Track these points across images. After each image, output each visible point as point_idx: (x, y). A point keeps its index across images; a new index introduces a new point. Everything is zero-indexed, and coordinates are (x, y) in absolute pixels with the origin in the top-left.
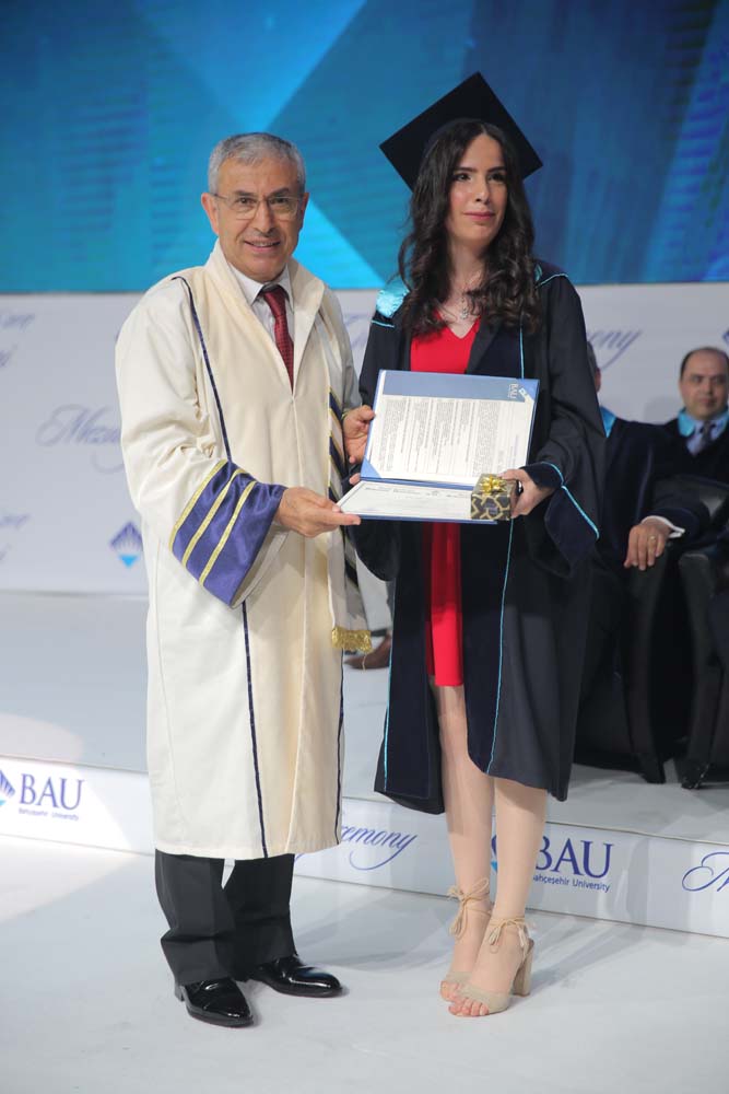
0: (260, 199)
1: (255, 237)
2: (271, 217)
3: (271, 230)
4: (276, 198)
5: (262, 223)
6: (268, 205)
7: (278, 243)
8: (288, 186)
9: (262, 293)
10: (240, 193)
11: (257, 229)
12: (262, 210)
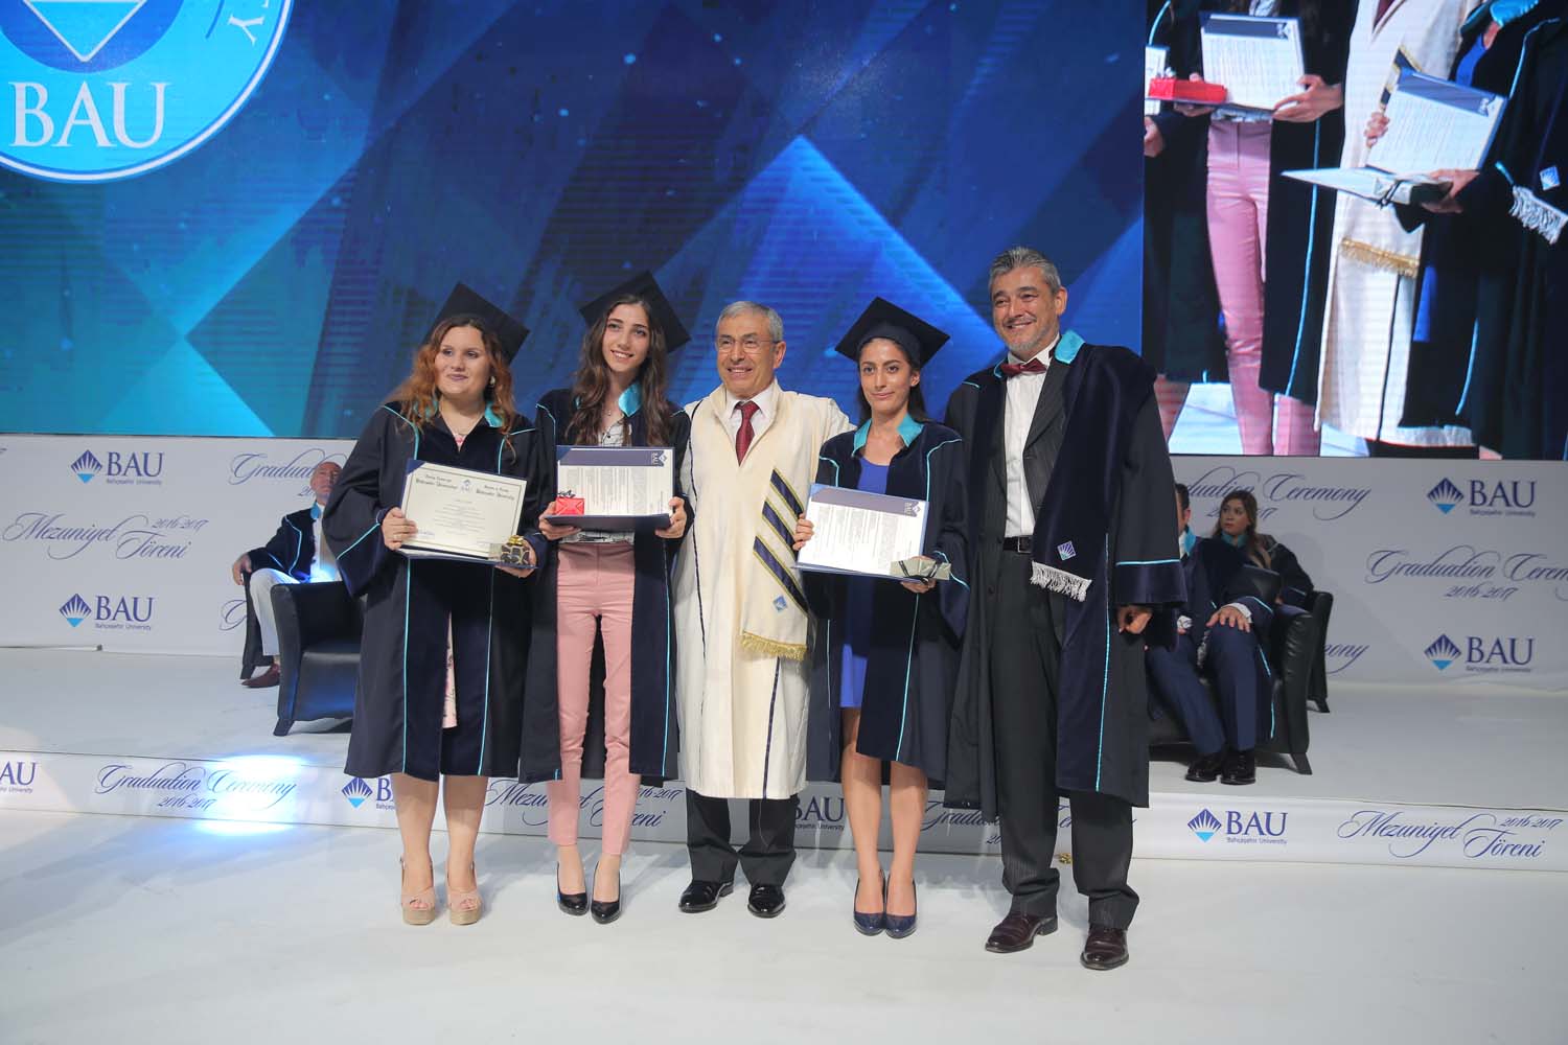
0: (736, 338)
1: (732, 366)
2: (742, 352)
3: (740, 360)
4: (747, 339)
5: (735, 357)
6: (741, 344)
7: (750, 370)
8: (758, 331)
9: (737, 406)
10: (724, 336)
11: (732, 360)
12: (737, 347)
